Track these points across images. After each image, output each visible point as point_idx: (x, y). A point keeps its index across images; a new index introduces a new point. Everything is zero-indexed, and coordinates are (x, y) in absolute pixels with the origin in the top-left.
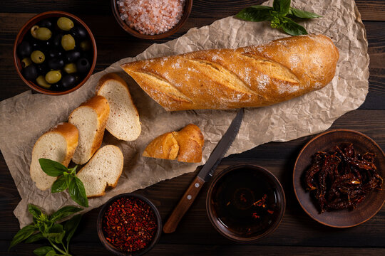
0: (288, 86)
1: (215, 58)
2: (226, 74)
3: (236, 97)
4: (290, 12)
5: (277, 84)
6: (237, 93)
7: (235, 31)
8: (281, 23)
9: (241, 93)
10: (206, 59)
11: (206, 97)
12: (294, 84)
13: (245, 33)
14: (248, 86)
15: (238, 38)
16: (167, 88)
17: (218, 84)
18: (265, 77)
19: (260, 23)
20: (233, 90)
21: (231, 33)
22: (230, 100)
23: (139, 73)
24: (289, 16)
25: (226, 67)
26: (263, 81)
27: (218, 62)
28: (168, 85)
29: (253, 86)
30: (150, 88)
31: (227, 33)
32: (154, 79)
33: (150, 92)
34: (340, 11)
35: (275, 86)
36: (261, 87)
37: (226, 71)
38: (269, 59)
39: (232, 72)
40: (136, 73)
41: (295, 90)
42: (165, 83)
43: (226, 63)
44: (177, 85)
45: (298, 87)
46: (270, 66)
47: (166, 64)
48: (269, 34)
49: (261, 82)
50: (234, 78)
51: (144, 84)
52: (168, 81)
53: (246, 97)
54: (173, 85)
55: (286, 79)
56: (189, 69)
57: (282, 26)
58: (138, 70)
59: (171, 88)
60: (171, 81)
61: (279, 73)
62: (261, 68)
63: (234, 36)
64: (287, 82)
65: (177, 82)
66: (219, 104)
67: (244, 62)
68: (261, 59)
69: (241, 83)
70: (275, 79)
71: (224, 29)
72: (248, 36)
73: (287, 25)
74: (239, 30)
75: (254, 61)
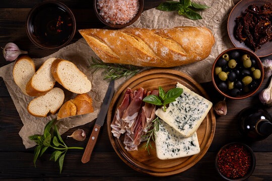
0: (180, 56)
1: (137, 33)
2: (143, 44)
3: (147, 59)
4: (191, 5)
5: (173, 54)
6: (148, 56)
7: (157, 17)
8: (185, 11)
9: (150, 57)
10: (131, 33)
11: (128, 56)
12: (183, 55)
13: (163, 18)
14: (155, 53)
15: (158, 22)
16: (105, 48)
17: (137, 49)
18: (166, 49)
19: (172, 12)
20: (146, 55)
21: (154, 19)
22: (143, 61)
23: (89, 37)
24: (190, 7)
25: (143, 40)
26: (165, 51)
27: (139, 36)
28: (106, 46)
29: (158, 53)
30: (94, 46)
31: (152, 19)
32: (97, 41)
33: (94, 49)
34: (222, 4)
35: (172, 55)
36: (163, 55)
37: (142, 42)
38: (170, 38)
39: (146, 43)
40: (87, 36)
41: (184, 59)
42: (104, 45)
43: (143, 37)
44: (111, 47)
45: (186, 58)
46: (170, 42)
47: (106, 33)
48: (178, 19)
49: (164, 52)
50: (147, 47)
51: (91, 43)
52: (106, 44)
53: (153, 60)
54: (109, 47)
55: (179, 52)
56: (120, 38)
57: (186, 13)
58: (89, 35)
59: (108, 48)
60: (108, 43)
61: (175, 48)
62: (165, 43)
63: (156, 20)
64: (179, 54)
65: (111, 45)
66: (136, 62)
67: (154, 38)
68: (165, 38)
69: (151, 51)
70: (172, 51)
71: (150, 16)
72: (165, 20)
73: (189, 13)
74: (159, 16)
75: (161, 38)
